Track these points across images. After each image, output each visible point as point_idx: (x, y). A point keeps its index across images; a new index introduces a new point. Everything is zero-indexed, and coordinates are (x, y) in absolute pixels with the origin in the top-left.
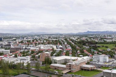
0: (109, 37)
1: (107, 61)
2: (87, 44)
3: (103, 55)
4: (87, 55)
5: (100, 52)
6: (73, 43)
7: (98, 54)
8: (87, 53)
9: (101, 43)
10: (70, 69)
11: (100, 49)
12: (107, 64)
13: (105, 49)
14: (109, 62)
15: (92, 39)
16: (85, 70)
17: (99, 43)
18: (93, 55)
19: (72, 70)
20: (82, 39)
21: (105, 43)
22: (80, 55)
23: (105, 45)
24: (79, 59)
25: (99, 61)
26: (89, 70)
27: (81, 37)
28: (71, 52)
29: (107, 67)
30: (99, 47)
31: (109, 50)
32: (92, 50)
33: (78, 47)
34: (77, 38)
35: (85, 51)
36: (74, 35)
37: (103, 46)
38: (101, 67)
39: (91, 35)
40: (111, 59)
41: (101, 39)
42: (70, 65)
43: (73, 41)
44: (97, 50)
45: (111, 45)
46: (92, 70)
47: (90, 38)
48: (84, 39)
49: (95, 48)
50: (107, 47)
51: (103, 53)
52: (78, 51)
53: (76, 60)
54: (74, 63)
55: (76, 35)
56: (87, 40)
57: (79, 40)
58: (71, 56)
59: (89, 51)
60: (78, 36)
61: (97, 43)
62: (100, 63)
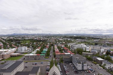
0: (27, 37)
1: (27, 50)
2: (14, 41)
3: (24, 47)
4: (14, 48)
5: (22, 45)
6: (4, 41)
7: (21, 46)
8: (14, 46)
9: (23, 40)
10: (3, 57)
11: (22, 44)
12: (27, 51)
13: (25, 43)
14: (28, 50)
15: (17, 38)
16: (14, 56)
17: (21, 40)
18: (18, 47)
19: (4, 58)
20: (10, 38)
21: (25, 40)
22: (9, 48)
23: (25, 41)
24: (9, 50)
25: (22, 50)
26: (16, 56)
27: (10, 37)
28: (3, 46)
29: (26, 53)
30: (21, 42)
31: (27, 43)
32: (17, 44)
33: (7, 43)
34: (7, 38)
35: (13, 45)
36: (4, 36)
37: (24, 42)
38: (24, 53)
39: (16, 36)
40: (29, 48)
41: (23, 38)
42: (3, 55)
43: (4, 39)
44: (20, 44)
45: (28, 41)
46: (18, 56)
47: (16, 37)
48: (12, 38)
49: (19, 43)
50: (26, 42)
51: (24, 46)
52: (8, 46)
53: (7, 51)
54: (5, 53)
55: (6, 36)
56: (14, 39)
57: (8, 39)
58: (3, 49)
59: (15, 45)
60: (7, 36)
61: (20, 40)
62: (22, 51)
